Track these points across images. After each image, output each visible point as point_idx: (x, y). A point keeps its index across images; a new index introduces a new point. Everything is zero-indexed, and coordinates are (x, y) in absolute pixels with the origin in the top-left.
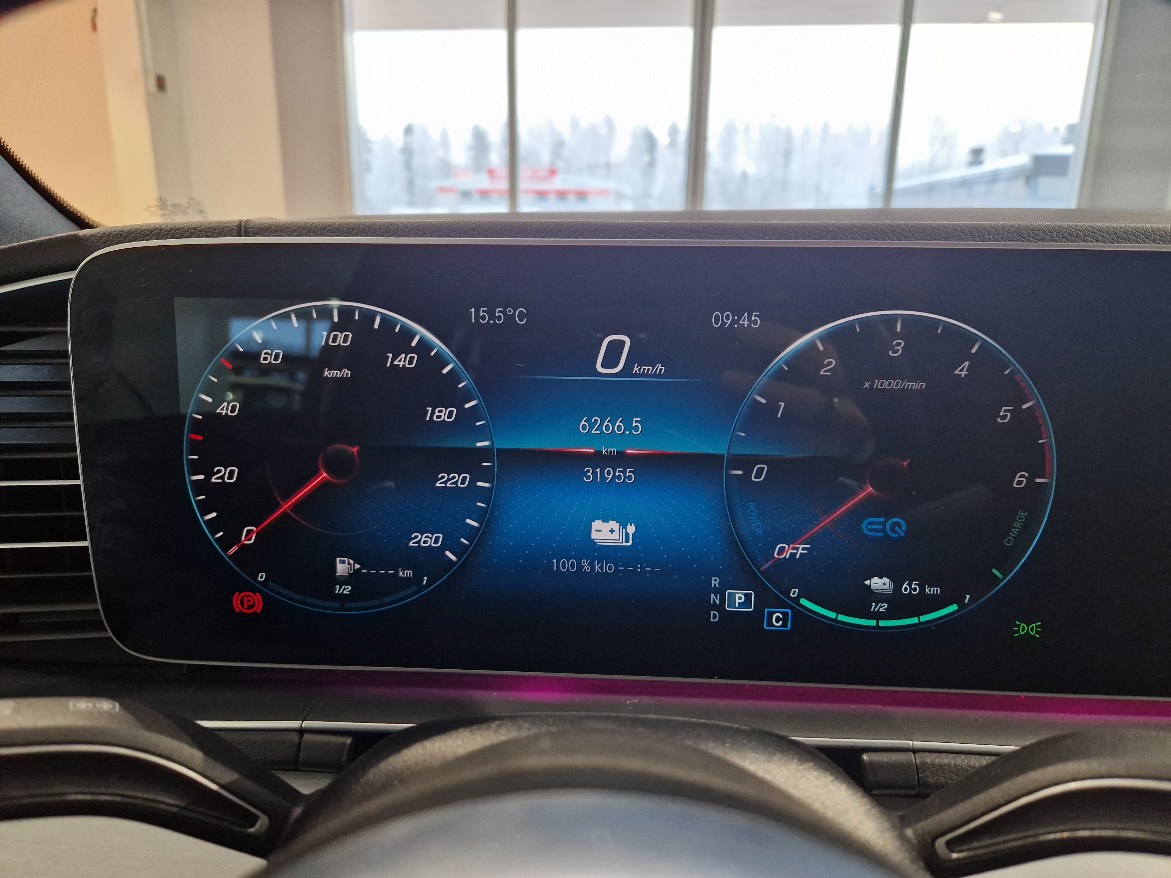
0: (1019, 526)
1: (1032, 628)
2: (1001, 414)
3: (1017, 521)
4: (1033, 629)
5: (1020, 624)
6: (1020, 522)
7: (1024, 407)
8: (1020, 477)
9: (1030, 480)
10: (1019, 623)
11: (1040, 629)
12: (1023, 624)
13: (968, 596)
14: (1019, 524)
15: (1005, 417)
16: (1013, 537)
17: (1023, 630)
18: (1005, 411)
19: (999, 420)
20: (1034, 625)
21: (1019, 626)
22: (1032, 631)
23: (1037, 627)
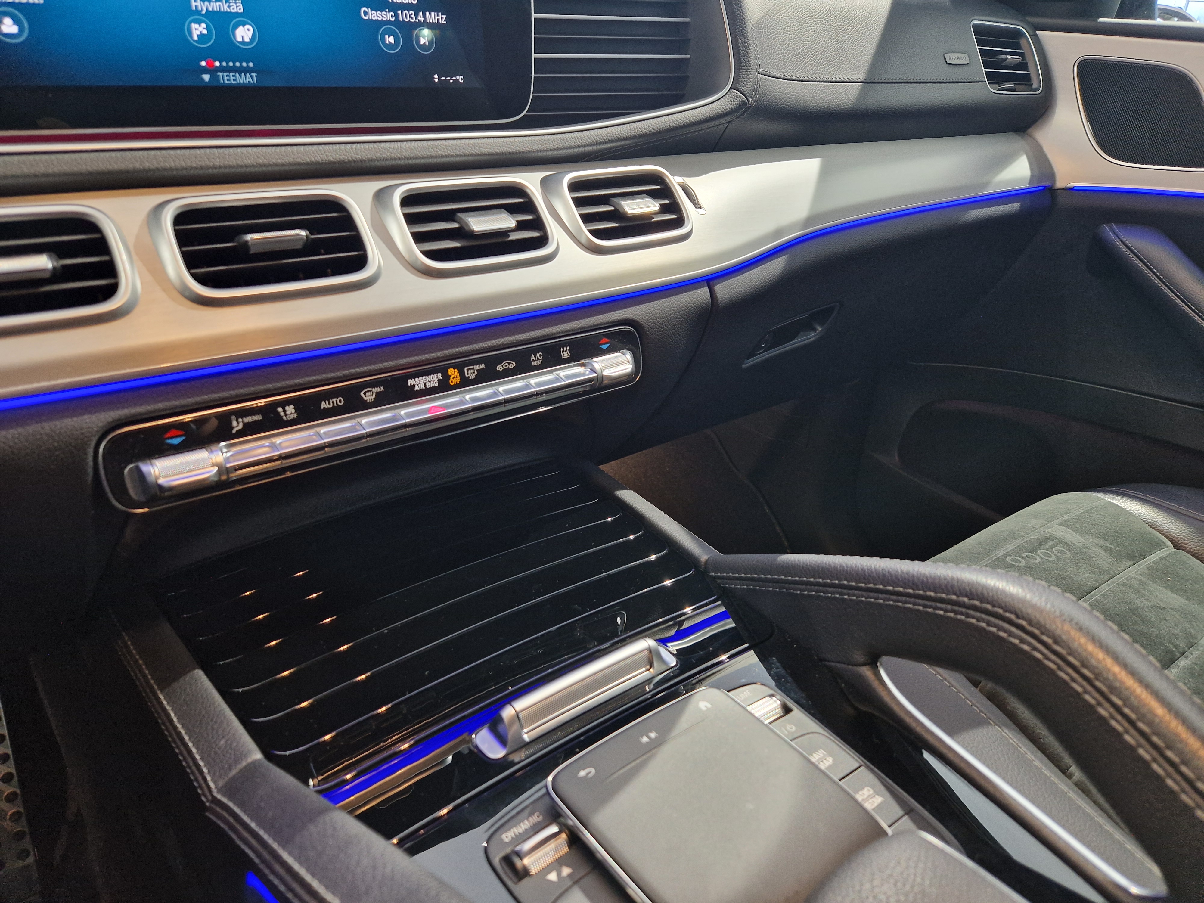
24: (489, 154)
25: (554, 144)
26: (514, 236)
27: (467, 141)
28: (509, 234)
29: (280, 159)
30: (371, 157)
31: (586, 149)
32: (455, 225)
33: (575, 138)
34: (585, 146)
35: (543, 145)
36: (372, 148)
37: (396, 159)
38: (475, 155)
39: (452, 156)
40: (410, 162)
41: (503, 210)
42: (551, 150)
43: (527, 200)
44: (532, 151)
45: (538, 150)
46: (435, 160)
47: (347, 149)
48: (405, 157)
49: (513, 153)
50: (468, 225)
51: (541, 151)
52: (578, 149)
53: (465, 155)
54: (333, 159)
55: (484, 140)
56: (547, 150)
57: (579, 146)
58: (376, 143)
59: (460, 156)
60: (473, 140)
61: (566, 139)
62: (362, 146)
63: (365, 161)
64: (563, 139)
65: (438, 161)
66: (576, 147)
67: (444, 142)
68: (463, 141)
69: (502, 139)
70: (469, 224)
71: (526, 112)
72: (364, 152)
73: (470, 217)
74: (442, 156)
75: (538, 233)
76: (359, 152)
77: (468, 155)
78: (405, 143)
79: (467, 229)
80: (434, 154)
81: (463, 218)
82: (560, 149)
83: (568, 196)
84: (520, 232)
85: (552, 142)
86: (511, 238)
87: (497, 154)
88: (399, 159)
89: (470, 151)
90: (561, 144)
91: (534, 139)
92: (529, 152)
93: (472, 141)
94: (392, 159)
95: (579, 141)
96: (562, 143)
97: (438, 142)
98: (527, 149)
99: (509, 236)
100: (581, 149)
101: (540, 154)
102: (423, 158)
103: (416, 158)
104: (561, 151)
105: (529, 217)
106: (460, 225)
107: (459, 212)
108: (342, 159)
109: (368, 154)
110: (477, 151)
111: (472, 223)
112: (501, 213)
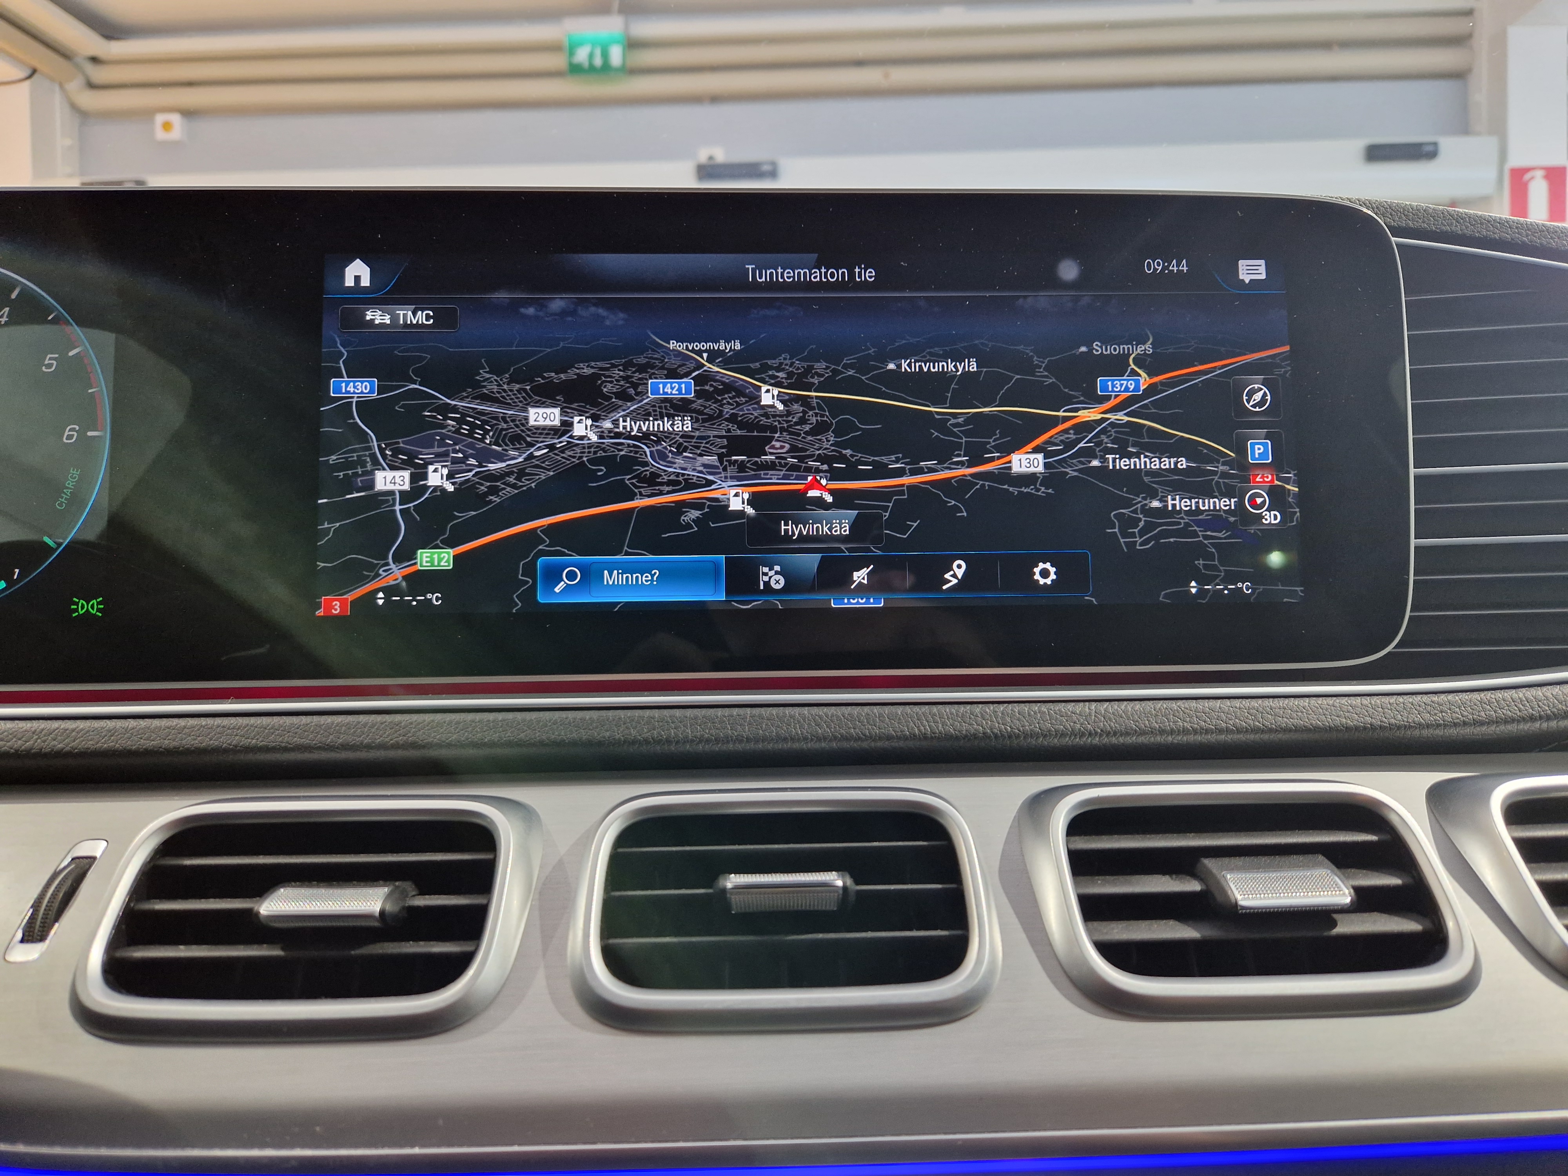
0: (72, 485)
1: (93, 605)
2: (46, 362)
3: (69, 480)
4: (94, 607)
5: (79, 602)
6: (72, 482)
7: (71, 354)
8: (70, 430)
9: (82, 433)
10: (78, 600)
11: (102, 606)
12: (82, 601)
13: (17, 571)
14: (71, 484)
15: (49, 366)
16: (66, 499)
17: (82, 608)
18: (50, 359)
19: (44, 368)
20: (94, 601)
21: (77, 604)
22: (93, 608)
23: (98, 603)
24: (1297, 729)
25: (1466, 714)
26: (1347, 926)
27: (1246, 703)
28: (1335, 916)
29: (854, 729)
30: (1031, 730)
31: (1553, 724)
32: (1194, 886)
33: (1521, 701)
34: (1548, 718)
35: (1436, 714)
36: (1035, 713)
37: (1082, 735)
38: (1263, 731)
39: (1207, 731)
40: (1114, 740)
41: (1321, 858)
42: (1455, 725)
43: (1386, 837)
44: (1405, 726)
45: (1420, 724)
46: (1170, 738)
47: (986, 712)
48: (1102, 731)
49: (1357, 728)
50: (1223, 891)
51: (1428, 726)
52: (1529, 724)
53: (1239, 731)
54: (954, 730)
55: (1287, 701)
56: (1445, 725)
57: (1532, 719)
58: (1046, 704)
59: (1228, 731)
60: (1260, 701)
61: (1497, 702)
62: (1017, 708)
63: (1018, 737)
64: (1490, 703)
65: (1175, 741)
66: (1524, 719)
67: (1193, 704)
68: (1237, 703)
69: (1330, 701)
70: (1227, 888)
71: (1394, 648)
72: (1019, 720)
73: (1231, 870)
74: (1185, 731)
75: (1417, 921)
76: (1009, 720)
77: (1247, 731)
78: (1106, 704)
79: (1219, 898)
80: (1168, 726)
81: (1215, 871)
82: (1482, 723)
83: (1505, 834)
84: (1366, 915)
85: (1459, 707)
86: (1341, 929)
87: (1316, 729)
88: (1090, 734)
89: (1251, 722)
90: (1483, 714)
91: (1411, 700)
92: (1399, 728)
93: (1255, 703)
94: (1073, 733)
95: (1532, 708)
96: (1484, 710)
97: (1180, 703)
98: (1393, 721)
99: (1334, 924)
100: (1537, 725)
101: (1425, 733)
102: (1143, 733)
103: (1127, 734)
104: (1484, 728)
105: (1394, 881)
106: (1204, 887)
107: (1207, 857)
108: (973, 731)
109: (1027, 724)
110: (1269, 721)
111: (1231, 885)
112: (1316, 865)
